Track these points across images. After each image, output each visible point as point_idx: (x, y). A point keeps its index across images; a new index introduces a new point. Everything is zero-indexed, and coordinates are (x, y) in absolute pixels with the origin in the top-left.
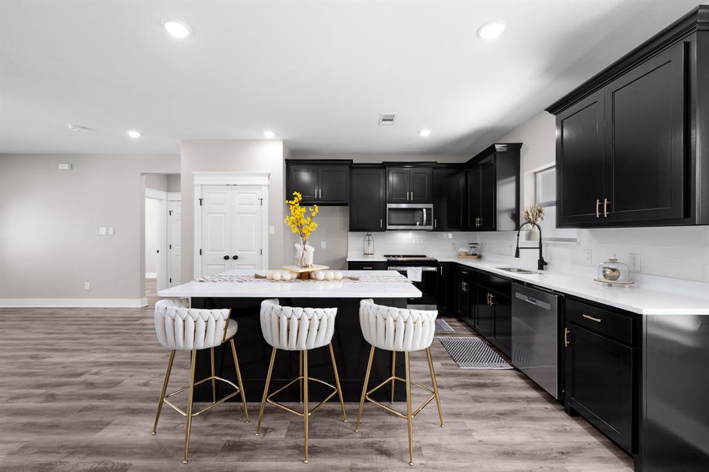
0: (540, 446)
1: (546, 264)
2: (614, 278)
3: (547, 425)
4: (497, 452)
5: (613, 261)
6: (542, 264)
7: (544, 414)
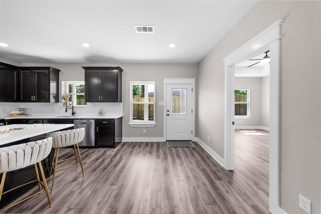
0: (100, 155)
1: (75, 113)
2: (101, 114)
3: (96, 152)
4: (95, 161)
5: (101, 110)
6: (73, 114)
7: (92, 151)
